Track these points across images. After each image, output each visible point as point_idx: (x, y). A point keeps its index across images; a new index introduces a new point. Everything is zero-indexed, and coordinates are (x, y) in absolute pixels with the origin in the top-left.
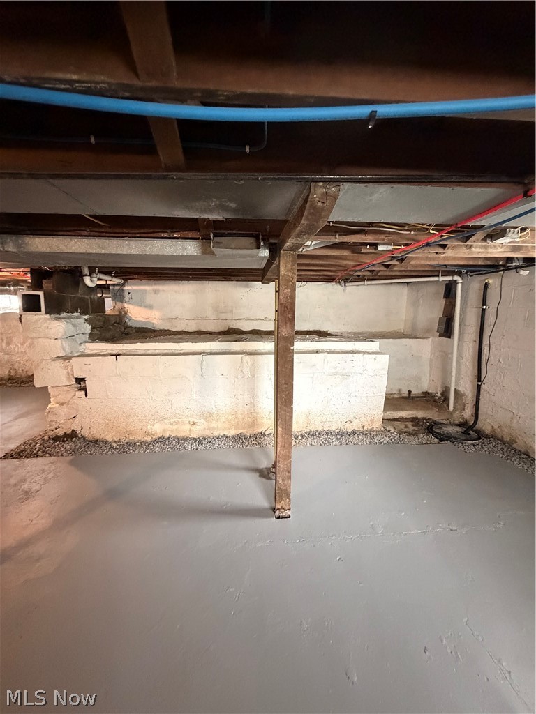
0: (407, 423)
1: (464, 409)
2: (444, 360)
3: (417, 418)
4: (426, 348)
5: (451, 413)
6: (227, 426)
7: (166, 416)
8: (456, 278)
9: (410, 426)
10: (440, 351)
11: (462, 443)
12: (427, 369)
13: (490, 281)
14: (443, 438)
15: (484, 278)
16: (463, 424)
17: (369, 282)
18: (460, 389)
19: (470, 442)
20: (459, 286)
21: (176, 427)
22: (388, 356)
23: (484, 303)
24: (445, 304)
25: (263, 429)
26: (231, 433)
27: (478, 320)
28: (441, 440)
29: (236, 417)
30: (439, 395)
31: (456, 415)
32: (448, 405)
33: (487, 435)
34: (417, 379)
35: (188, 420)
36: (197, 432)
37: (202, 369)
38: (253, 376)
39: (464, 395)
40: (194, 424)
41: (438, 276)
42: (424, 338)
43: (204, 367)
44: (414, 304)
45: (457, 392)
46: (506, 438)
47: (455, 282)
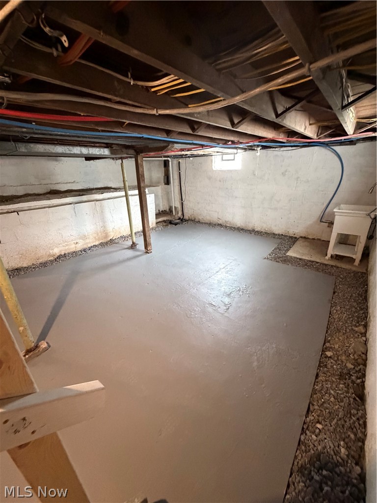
1: (178, 213)
2: (168, 195)
3: (164, 220)
5: (174, 216)
6: (94, 240)
7: (60, 243)
8: (169, 159)
9: (164, 223)
10: (165, 191)
11: (182, 224)
12: (161, 200)
13: (180, 161)
14: (176, 224)
15: (178, 159)
16: (179, 219)
18: (176, 206)
19: (184, 223)
20: (170, 162)
21: (67, 247)
22: (154, 195)
23: (180, 170)
24: (165, 170)
25: (111, 238)
26: (97, 243)
27: (178, 177)
28: (176, 225)
29: (98, 235)
30: (168, 210)
31: (176, 216)
32: (173, 214)
33: (188, 220)
35: (74, 242)
36: (79, 247)
37: (75, 212)
38: (102, 212)
39: (178, 208)
40: (77, 243)
41: (162, 158)
42: (157, 186)
43: (76, 211)
45: (175, 207)
46: (193, 219)
47: (168, 161)
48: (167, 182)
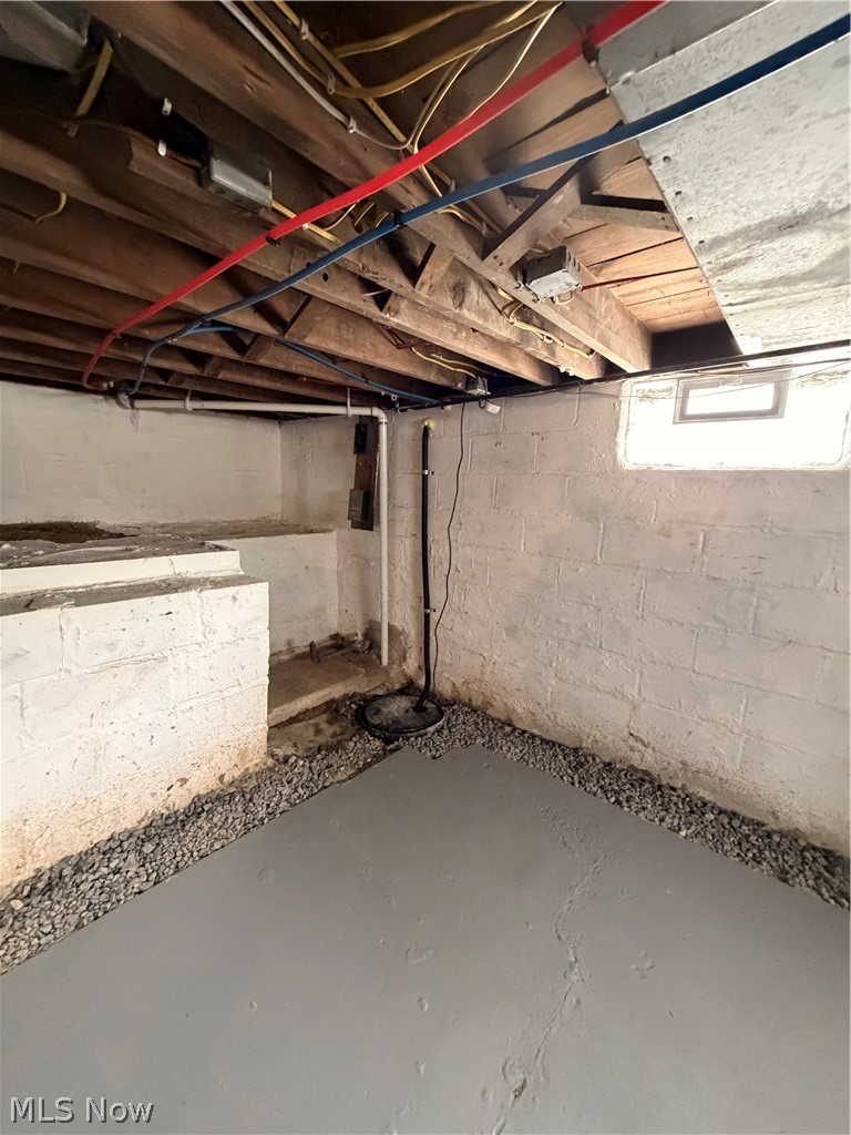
0: (317, 720)
1: (405, 659)
2: (363, 572)
3: (333, 701)
4: (328, 549)
5: (386, 671)
8: (377, 412)
9: (324, 726)
10: (355, 556)
11: (422, 736)
12: (333, 590)
13: (432, 424)
14: (389, 736)
15: (420, 418)
16: (408, 688)
17: (198, 405)
18: (396, 623)
19: (431, 729)
20: (383, 429)
22: (266, 585)
23: (425, 467)
24: (357, 465)
27: (416, 497)
30: (360, 638)
31: (394, 672)
32: (379, 657)
33: (446, 700)
34: (320, 611)
39: (403, 633)
41: (345, 404)
42: (323, 531)
44: (297, 463)
45: (391, 628)
46: (477, 702)
47: (374, 420)
48: (365, 515)
